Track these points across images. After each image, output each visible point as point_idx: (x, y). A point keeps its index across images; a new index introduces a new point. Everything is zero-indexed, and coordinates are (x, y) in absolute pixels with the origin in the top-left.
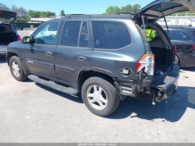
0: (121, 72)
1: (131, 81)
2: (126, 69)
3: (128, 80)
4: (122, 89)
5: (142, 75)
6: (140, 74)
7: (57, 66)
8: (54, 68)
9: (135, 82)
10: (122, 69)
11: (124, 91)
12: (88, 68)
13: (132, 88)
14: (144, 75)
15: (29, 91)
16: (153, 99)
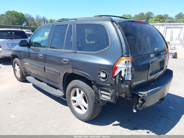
0: (99, 76)
1: (108, 85)
2: (103, 72)
3: (106, 84)
4: (102, 94)
5: (119, 80)
6: (117, 78)
7: (46, 68)
8: (44, 70)
9: (113, 86)
10: (100, 72)
11: (103, 96)
12: (70, 70)
13: (109, 92)
14: (121, 79)
15: (25, 91)
16: (134, 107)
